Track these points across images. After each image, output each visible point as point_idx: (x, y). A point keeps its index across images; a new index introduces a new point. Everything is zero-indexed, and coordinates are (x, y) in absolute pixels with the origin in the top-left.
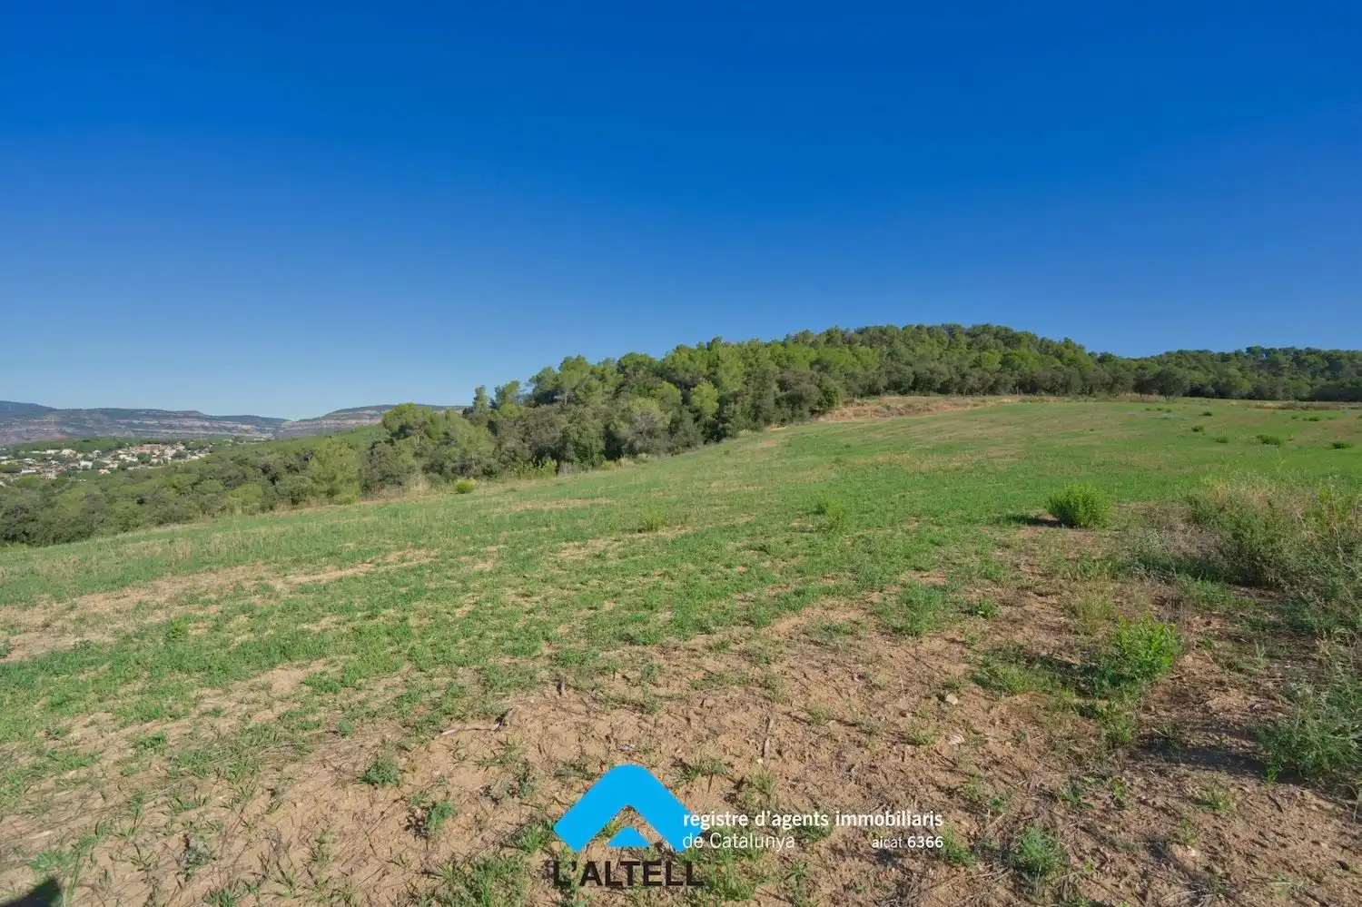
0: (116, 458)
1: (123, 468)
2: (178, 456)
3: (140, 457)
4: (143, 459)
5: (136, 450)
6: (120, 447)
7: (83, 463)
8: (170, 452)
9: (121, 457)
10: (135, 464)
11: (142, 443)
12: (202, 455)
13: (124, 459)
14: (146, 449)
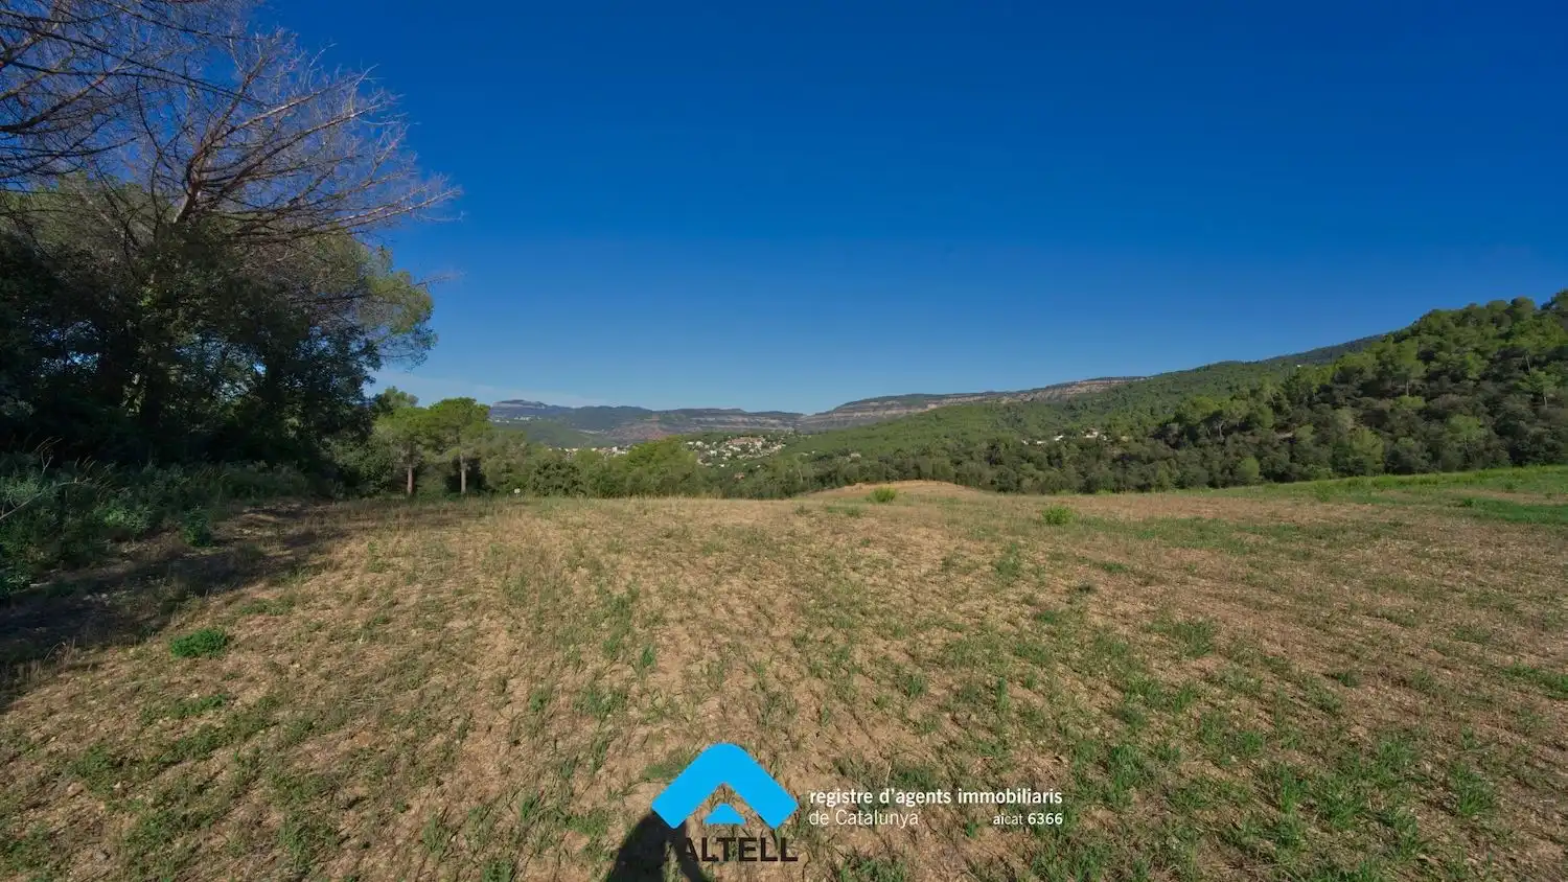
0: (727, 448)
1: (734, 456)
2: (764, 447)
3: (741, 446)
4: (745, 449)
5: (736, 442)
6: (726, 440)
7: (712, 452)
8: (759, 444)
9: (731, 447)
10: (738, 453)
11: (739, 436)
12: (780, 447)
13: (732, 450)
14: (742, 441)
